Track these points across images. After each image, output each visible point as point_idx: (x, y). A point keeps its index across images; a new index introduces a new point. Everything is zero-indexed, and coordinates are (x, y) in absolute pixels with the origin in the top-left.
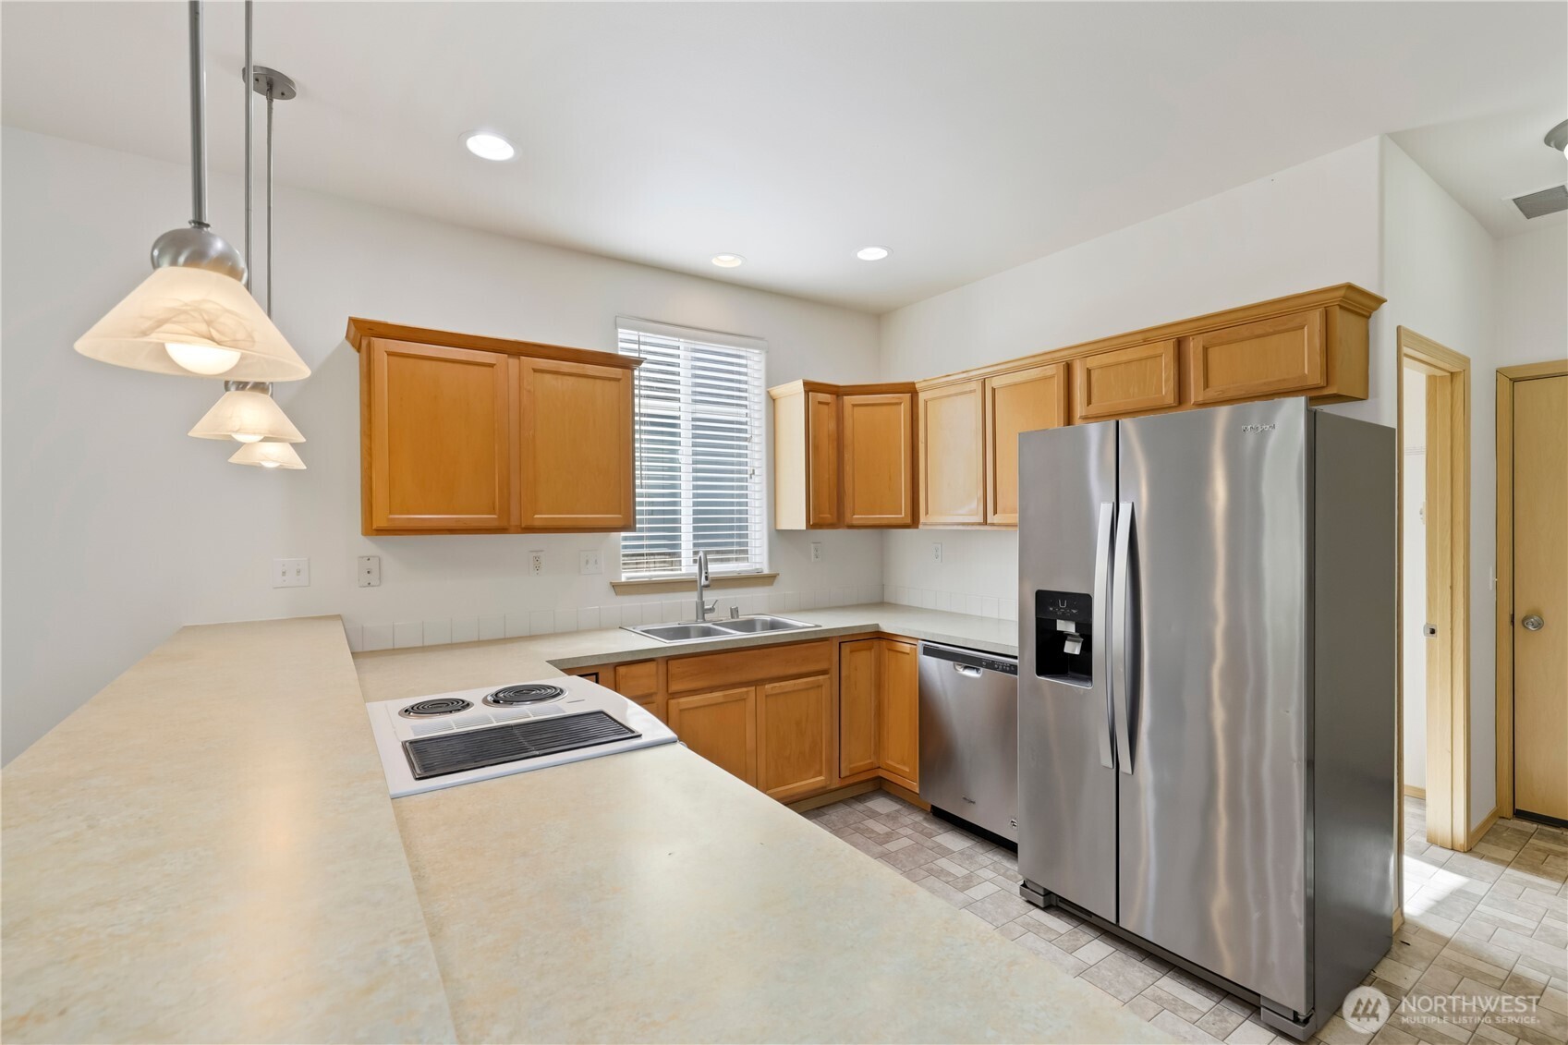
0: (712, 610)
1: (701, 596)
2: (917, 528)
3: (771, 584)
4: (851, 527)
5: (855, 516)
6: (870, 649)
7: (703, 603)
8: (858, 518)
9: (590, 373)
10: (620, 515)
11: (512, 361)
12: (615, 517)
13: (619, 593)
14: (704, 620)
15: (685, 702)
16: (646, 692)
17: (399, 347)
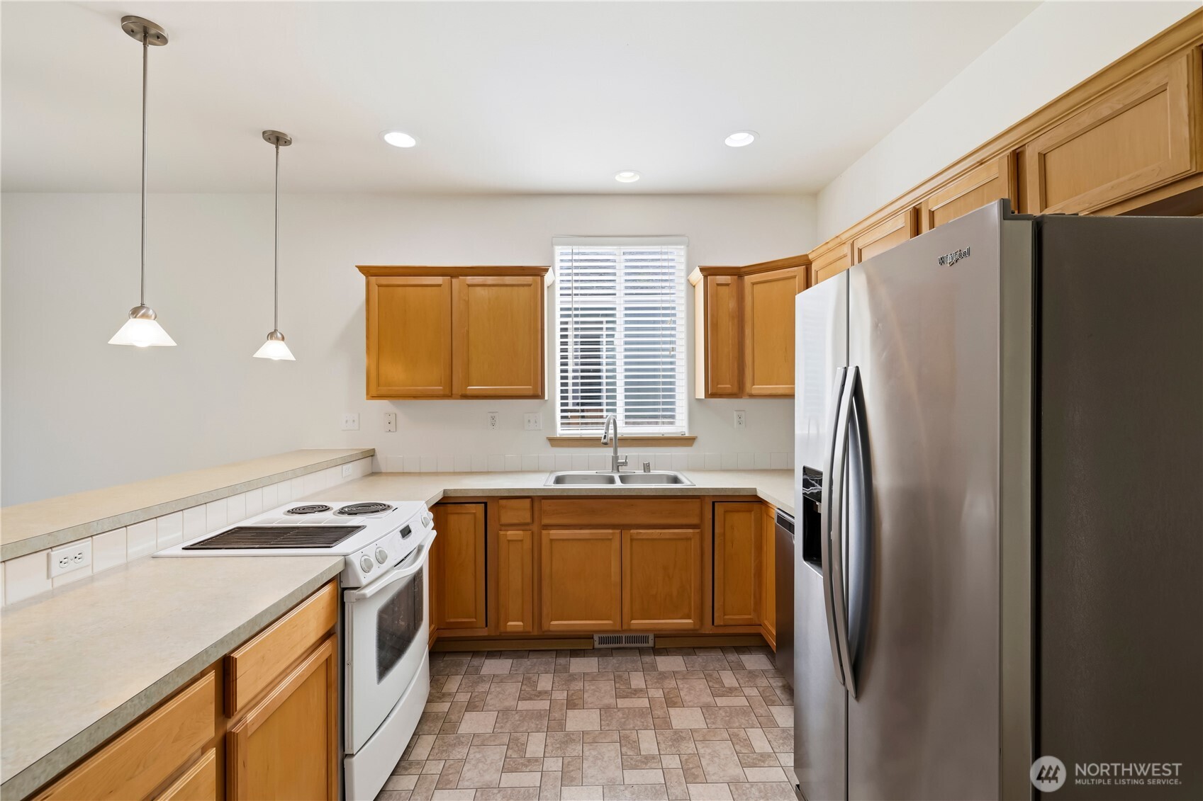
0: (625, 464)
1: (616, 452)
3: (691, 445)
4: (752, 396)
5: (755, 387)
6: (750, 511)
7: (617, 458)
8: (757, 388)
9: (507, 283)
10: (530, 387)
11: (454, 280)
12: (527, 388)
13: (552, 446)
14: (618, 471)
15: (555, 533)
16: (522, 521)
17: (384, 280)
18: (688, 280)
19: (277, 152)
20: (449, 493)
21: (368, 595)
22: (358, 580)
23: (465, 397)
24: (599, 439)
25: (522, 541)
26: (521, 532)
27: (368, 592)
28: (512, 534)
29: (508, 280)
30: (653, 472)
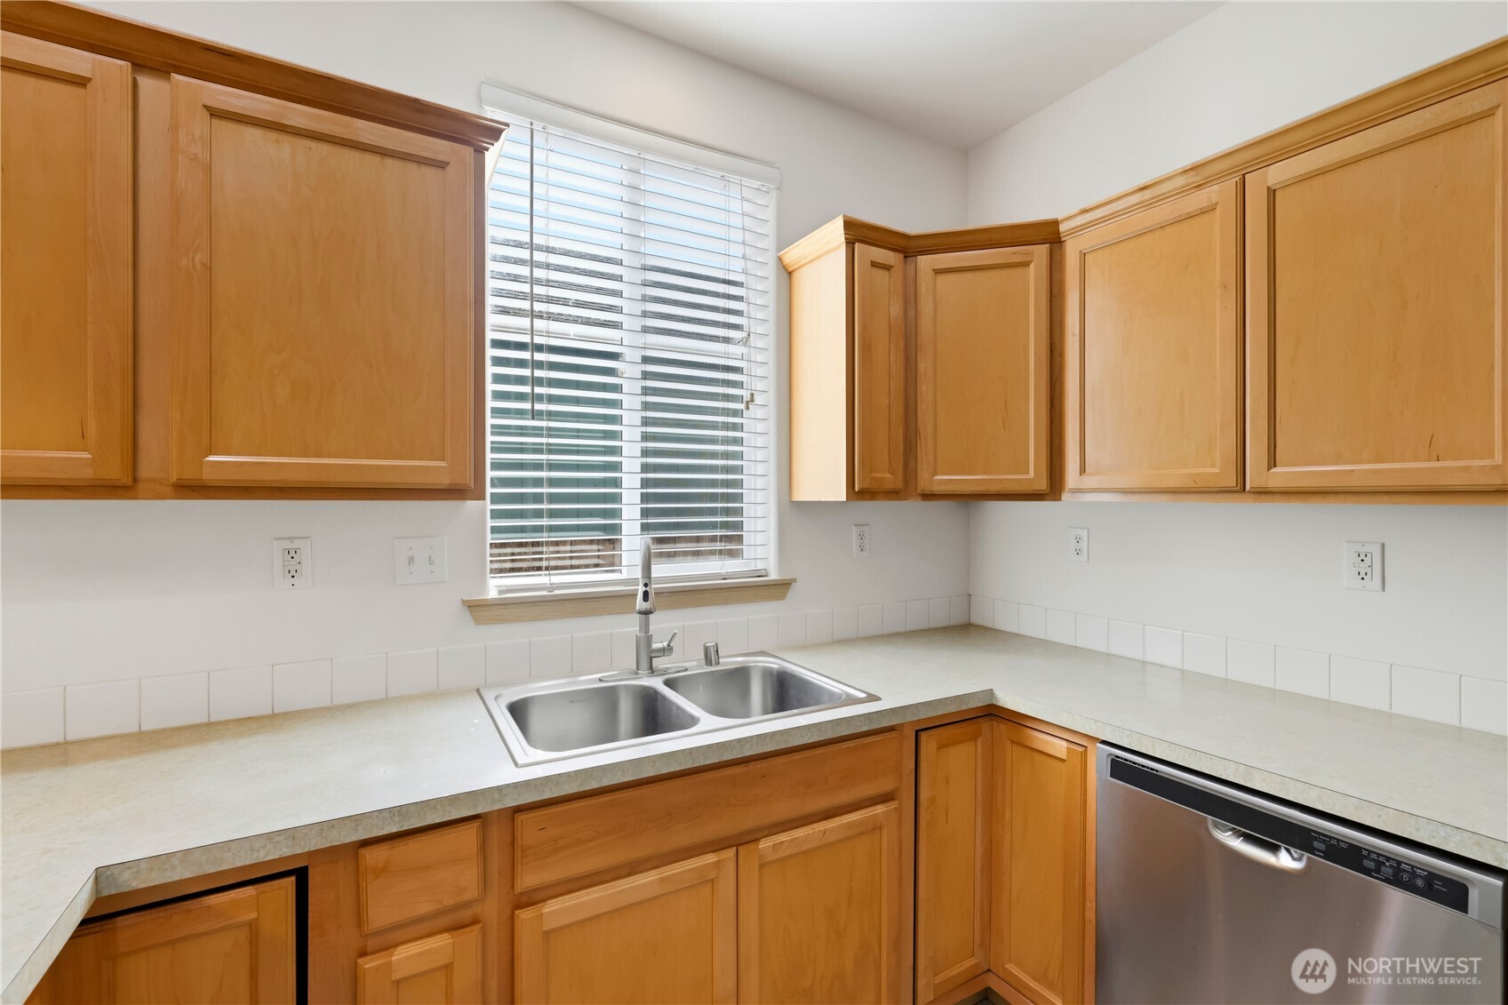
0: (667, 650)
1: (645, 627)
2: (1060, 500)
3: (782, 597)
4: (928, 496)
5: (936, 477)
6: (974, 738)
7: (649, 639)
8: (941, 481)
9: (366, 138)
10: (443, 464)
12: (430, 467)
13: (478, 621)
14: (652, 670)
15: (559, 909)
18: (780, 259)
25: (446, 965)
26: (443, 939)
28: (415, 956)
30: (726, 662)
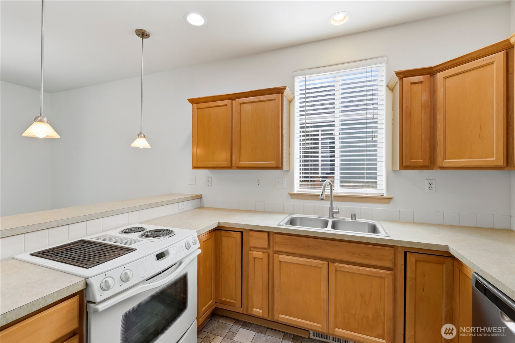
0: (338, 213)
1: (331, 204)
3: (388, 203)
4: (442, 168)
5: (445, 160)
7: (332, 209)
8: (448, 162)
10: (274, 162)
11: (234, 102)
12: (272, 163)
13: (292, 198)
14: (333, 217)
15: (282, 257)
16: (262, 246)
17: (200, 105)
18: (387, 87)
19: (143, 41)
20: (221, 224)
21: (100, 310)
22: (94, 297)
23: (239, 168)
24: (318, 195)
25: (262, 259)
26: (261, 253)
27: (101, 307)
28: (257, 254)
29: (262, 98)
30: (358, 220)
